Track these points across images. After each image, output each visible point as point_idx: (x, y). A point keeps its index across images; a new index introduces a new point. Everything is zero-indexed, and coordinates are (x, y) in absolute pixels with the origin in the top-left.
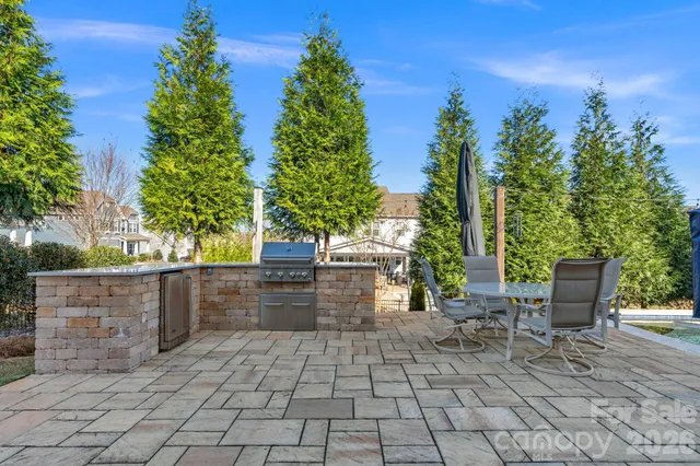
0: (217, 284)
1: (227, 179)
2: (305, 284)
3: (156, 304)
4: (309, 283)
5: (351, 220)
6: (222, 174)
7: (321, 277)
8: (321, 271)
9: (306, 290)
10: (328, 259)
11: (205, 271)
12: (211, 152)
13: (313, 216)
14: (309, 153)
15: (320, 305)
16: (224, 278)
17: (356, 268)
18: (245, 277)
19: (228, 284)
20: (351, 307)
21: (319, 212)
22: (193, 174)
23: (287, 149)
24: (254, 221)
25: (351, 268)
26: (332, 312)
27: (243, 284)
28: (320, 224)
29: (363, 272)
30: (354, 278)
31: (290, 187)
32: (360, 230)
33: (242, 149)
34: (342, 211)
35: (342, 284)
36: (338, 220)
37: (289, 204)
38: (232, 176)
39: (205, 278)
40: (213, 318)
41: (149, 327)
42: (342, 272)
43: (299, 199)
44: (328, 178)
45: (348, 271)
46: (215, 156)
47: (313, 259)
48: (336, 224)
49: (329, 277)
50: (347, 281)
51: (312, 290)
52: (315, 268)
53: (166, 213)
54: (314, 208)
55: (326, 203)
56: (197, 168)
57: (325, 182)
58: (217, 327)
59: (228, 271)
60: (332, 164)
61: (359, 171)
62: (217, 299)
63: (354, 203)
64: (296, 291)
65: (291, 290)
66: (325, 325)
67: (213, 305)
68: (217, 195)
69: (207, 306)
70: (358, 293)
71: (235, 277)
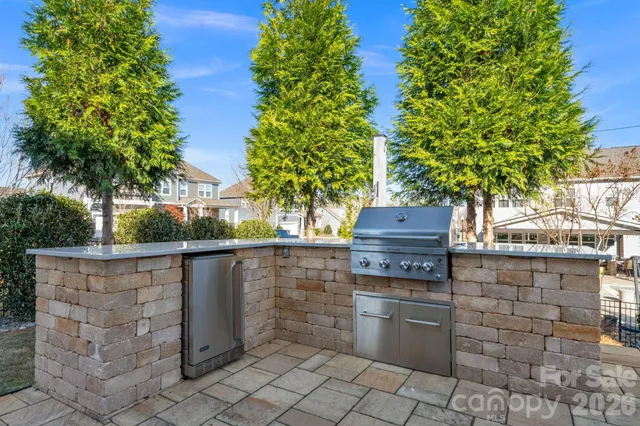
0: (296, 273)
1: (335, 126)
2: (431, 284)
3: (173, 305)
4: (438, 283)
5: (530, 169)
6: (329, 120)
7: (463, 273)
8: (462, 261)
9: (433, 296)
10: (490, 237)
11: (279, 252)
12: (314, 93)
13: (459, 168)
14: (452, 71)
15: (462, 328)
16: (303, 263)
17: (545, 259)
18: (332, 264)
19: (310, 273)
20: (536, 343)
21: (469, 160)
22: (292, 123)
23: (418, 73)
24: (375, 183)
25: (531, 258)
26: (488, 347)
27: (329, 275)
28: (471, 178)
29: (565, 269)
30: (541, 280)
31: (421, 127)
32: (548, 191)
33: (362, 88)
34: (513, 153)
35: (511, 292)
36: (505, 170)
37: (422, 154)
38: (342, 122)
39: (280, 262)
40: (291, 324)
41: (156, 341)
42: (510, 265)
43: (436, 143)
44: (483, 103)
45: (526, 265)
46: (320, 97)
47: (445, 237)
48: (501, 178)
49: (481, 275)
50: (523, 287)
51: (445, 297)
52: (450, 255)
53: (267, 177)
54: (460, 154)
55: (482, 143)
56: (297, 116)
57: (480, 110)
58: (296, 339)
59: (308, 253)
60: (493, 79)
61: (544, 84)
62: (295, 295)
63: (537, 137)
64: (415, 295)
65: (405, 294)
66: (473, 370)
67: (291, 305)
68: (322, 149)
69: (282, 304)
70: (553, 314)
71: (318, 264)
